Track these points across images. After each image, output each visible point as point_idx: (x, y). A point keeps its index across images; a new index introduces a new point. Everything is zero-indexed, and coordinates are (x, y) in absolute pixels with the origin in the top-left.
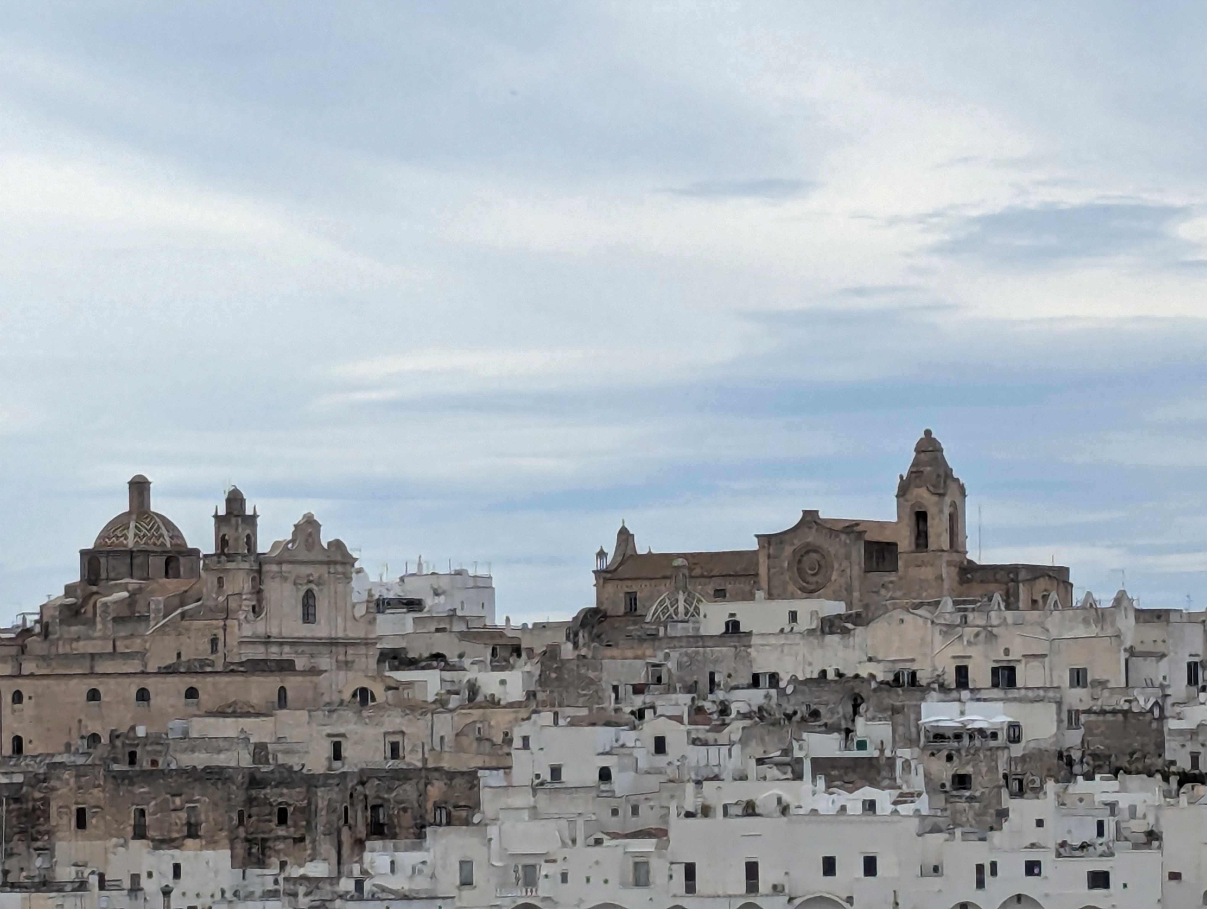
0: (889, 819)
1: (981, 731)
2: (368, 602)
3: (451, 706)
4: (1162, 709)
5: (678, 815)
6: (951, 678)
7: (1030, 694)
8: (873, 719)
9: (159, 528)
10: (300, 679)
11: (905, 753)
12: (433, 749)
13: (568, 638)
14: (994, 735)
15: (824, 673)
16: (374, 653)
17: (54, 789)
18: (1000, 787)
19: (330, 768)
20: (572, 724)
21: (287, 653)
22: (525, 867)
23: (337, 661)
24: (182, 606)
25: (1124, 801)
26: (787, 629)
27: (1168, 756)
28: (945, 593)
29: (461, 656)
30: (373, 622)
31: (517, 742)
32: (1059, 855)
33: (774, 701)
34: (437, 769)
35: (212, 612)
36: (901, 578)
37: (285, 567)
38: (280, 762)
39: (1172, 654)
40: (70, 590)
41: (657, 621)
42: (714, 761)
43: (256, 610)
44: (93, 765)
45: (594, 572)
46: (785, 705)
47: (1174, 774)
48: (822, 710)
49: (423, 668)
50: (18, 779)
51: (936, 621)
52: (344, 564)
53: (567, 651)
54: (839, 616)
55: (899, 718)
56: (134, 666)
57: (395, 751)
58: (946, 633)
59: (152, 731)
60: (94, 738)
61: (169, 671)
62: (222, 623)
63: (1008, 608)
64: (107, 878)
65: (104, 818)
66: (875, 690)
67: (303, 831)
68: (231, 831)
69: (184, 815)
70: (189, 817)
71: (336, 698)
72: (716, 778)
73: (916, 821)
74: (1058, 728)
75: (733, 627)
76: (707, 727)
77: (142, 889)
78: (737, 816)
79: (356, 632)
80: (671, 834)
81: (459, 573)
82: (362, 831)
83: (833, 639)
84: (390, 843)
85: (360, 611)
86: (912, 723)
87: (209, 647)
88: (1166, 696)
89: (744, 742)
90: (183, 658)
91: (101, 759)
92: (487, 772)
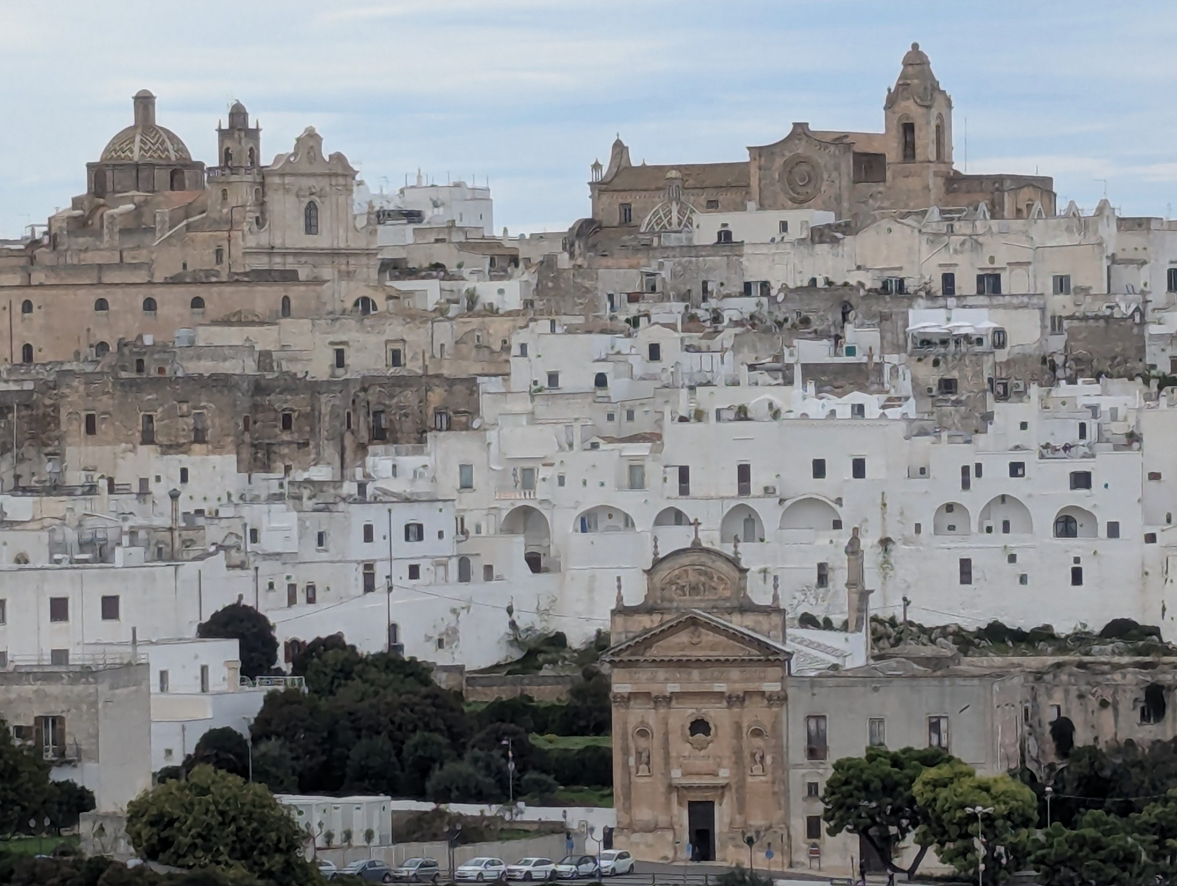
0: (878, 423)
1: (966, 337)
2: (369, 213)
3: (450, 315)
4: (1142, 316)
5: (673, 419)
6: (937, 286)
7: (1015, 301)
8: (862, 325)
9: (163, 141)
10: (303, 288)
11: (893, 359)
12: (433, 356)
13: (564, 249)
14: (980, 341)
15: (814, 281)
16: (375, 263)
17: (64, 396)
18: (985, 391)
19: (333, 375)
20: (568, 332)
21: (290, 263)
22: (524, 470)
23: (339, 271)
24: (187, 218)
25: (1106, 404)
26: (778, 239)
27: (1149, 360)
28: (932, 202)
29: (460, 266)
30: (373, 233)
31: (516, 350)
32: (1042, 457)
33: (766, 307)
34: (437, 376)
35: (216, 224)
36: (889, 188)
37: (287, 180)
38: (285, 369)
39: (1152, 261)
40: (77, 202)
41: (652, 231)
42: (707, 367)
43: (260, 222)
44: (102, 373)
45: (590, 184)
46: (777, 313)
47: (1154, 377)
48: (812, 317)
49: (423, 278)
50: (29, 386)
51: (924, 230)
52: (344, 176)
53: (564, 261)
54: (829, 226)
55: (887, 325)
56: (141, 277)
57: (396, 358)
58: (932, 242)
59: (160, 339)
60: (103, 347)
61: (175, 281)
62: (226, 234)
63: (993, 217)
64: (116, 482)
65: (113, 424)
66: (864, 298)
67: (307, 436)
68: (237, 437)
69: (191, 421)
70: (195, 422)
71: (338, 307)
72: (709, 384)
73: (903, 424)
74: (1042, 334)
75: (725, 237)
76: (701, 334)
77: (150, 493)
78: (730, 420)
79: (359, 243)
80: (665, 439)
81: (457, 185)
82: (364, 435)
83: (823, 249)
84: (392, 448)
85: (361, 222)
86: (900, 330)
87: (214, 257)
88: (1147, 302)
89: (736, 348)
90: (190, 268)
91: (111, 366)
92: (486, 378)
